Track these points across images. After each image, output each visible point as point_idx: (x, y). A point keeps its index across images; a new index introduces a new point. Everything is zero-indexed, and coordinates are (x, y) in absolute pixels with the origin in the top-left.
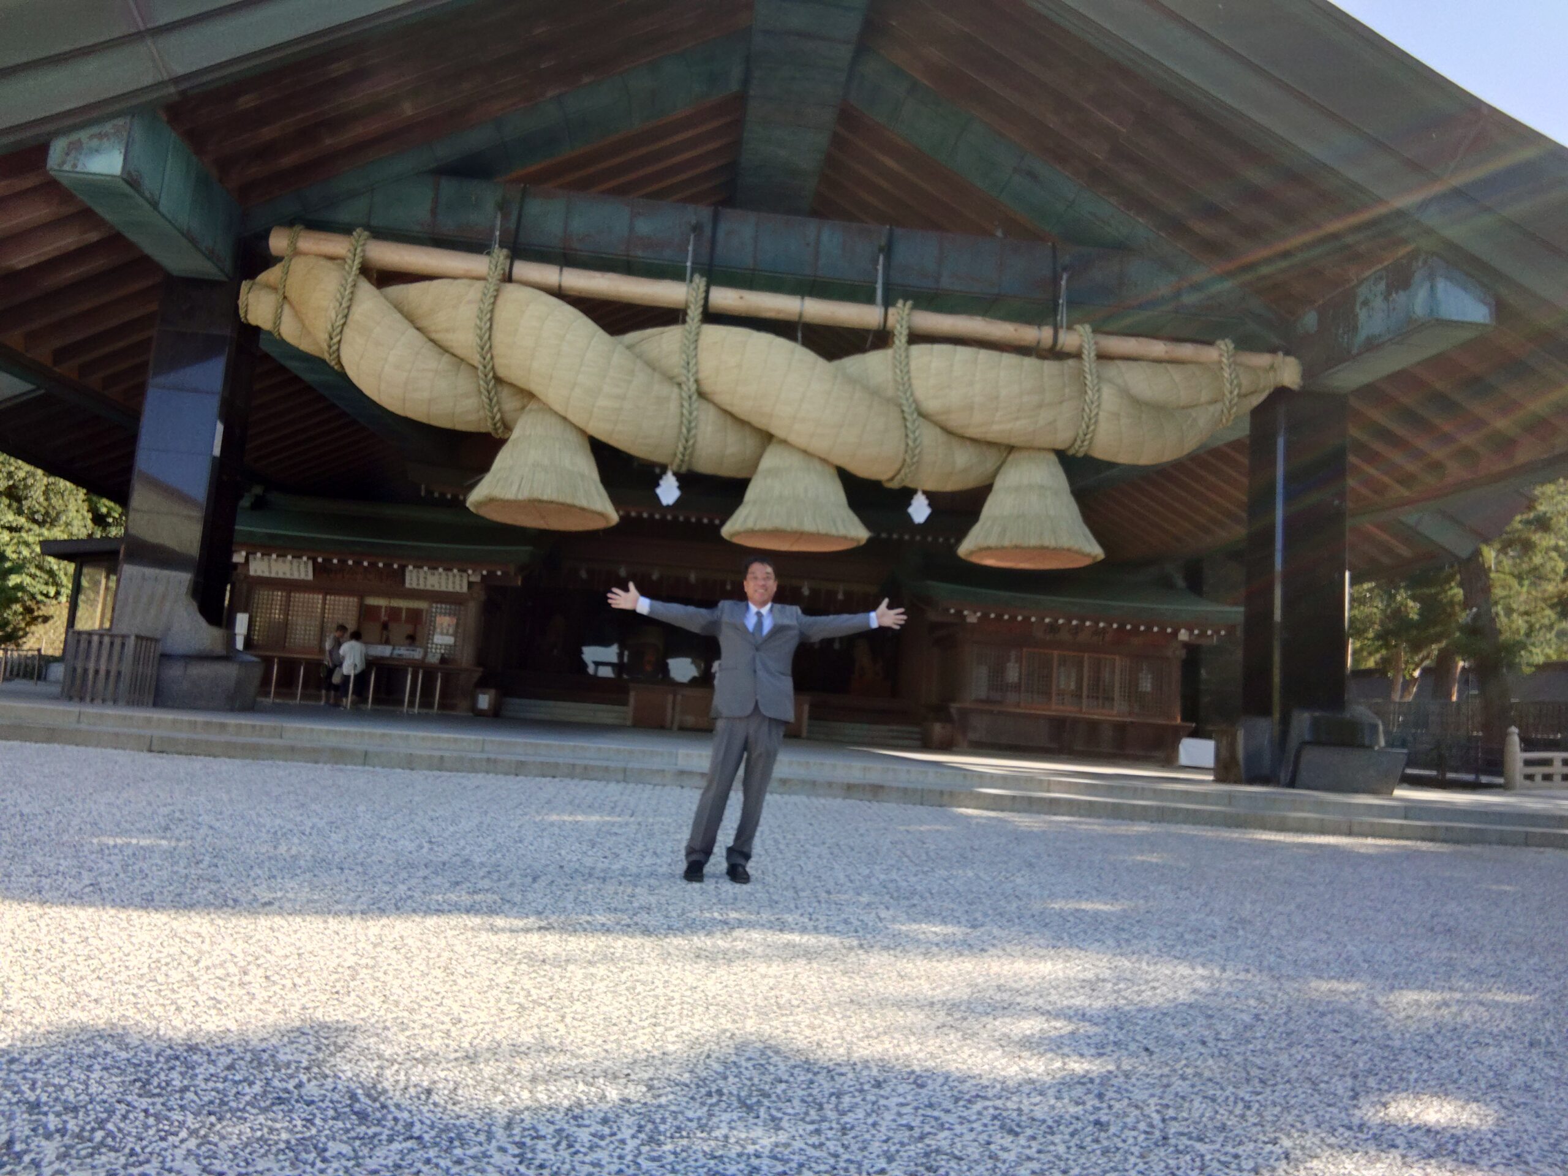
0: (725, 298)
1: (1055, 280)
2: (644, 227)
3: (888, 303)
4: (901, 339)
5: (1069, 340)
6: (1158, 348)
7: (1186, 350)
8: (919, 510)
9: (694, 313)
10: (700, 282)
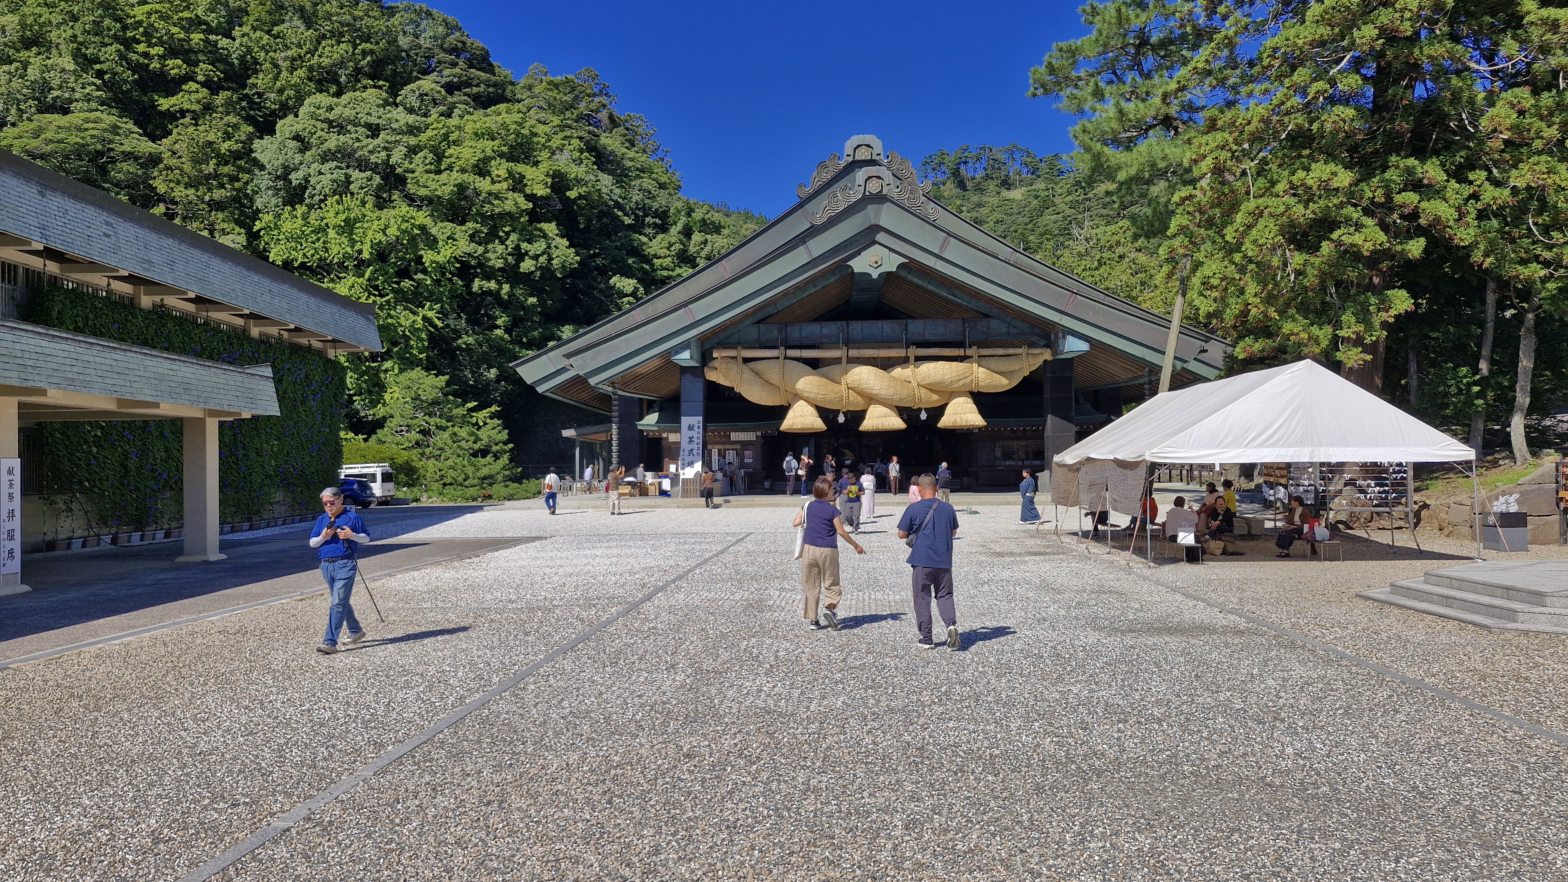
0: (853, 353)
1: (964, 331)
2: (825, 331)
3: (907, 347)
4: (912, 359)
5: (969, 352)
6: (1001, 351)
7: (1011, 351)
8: (923, 416)
9: (844, 360)
10: (845, 349)
